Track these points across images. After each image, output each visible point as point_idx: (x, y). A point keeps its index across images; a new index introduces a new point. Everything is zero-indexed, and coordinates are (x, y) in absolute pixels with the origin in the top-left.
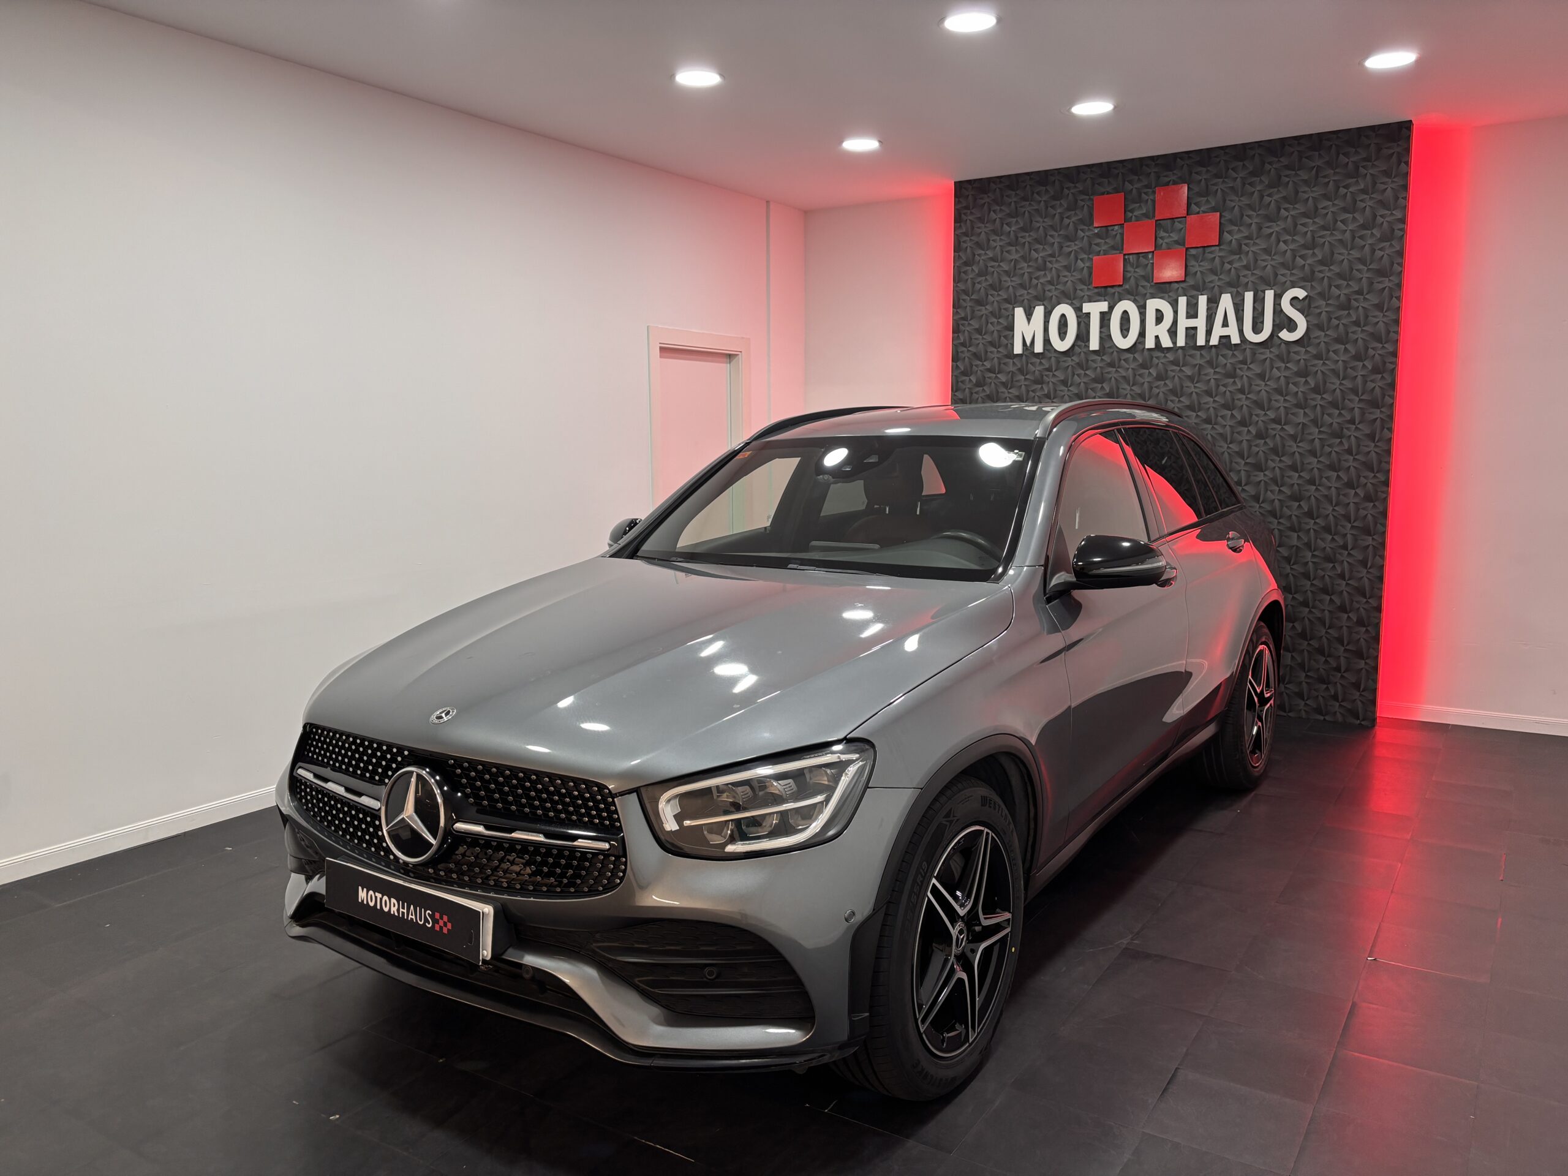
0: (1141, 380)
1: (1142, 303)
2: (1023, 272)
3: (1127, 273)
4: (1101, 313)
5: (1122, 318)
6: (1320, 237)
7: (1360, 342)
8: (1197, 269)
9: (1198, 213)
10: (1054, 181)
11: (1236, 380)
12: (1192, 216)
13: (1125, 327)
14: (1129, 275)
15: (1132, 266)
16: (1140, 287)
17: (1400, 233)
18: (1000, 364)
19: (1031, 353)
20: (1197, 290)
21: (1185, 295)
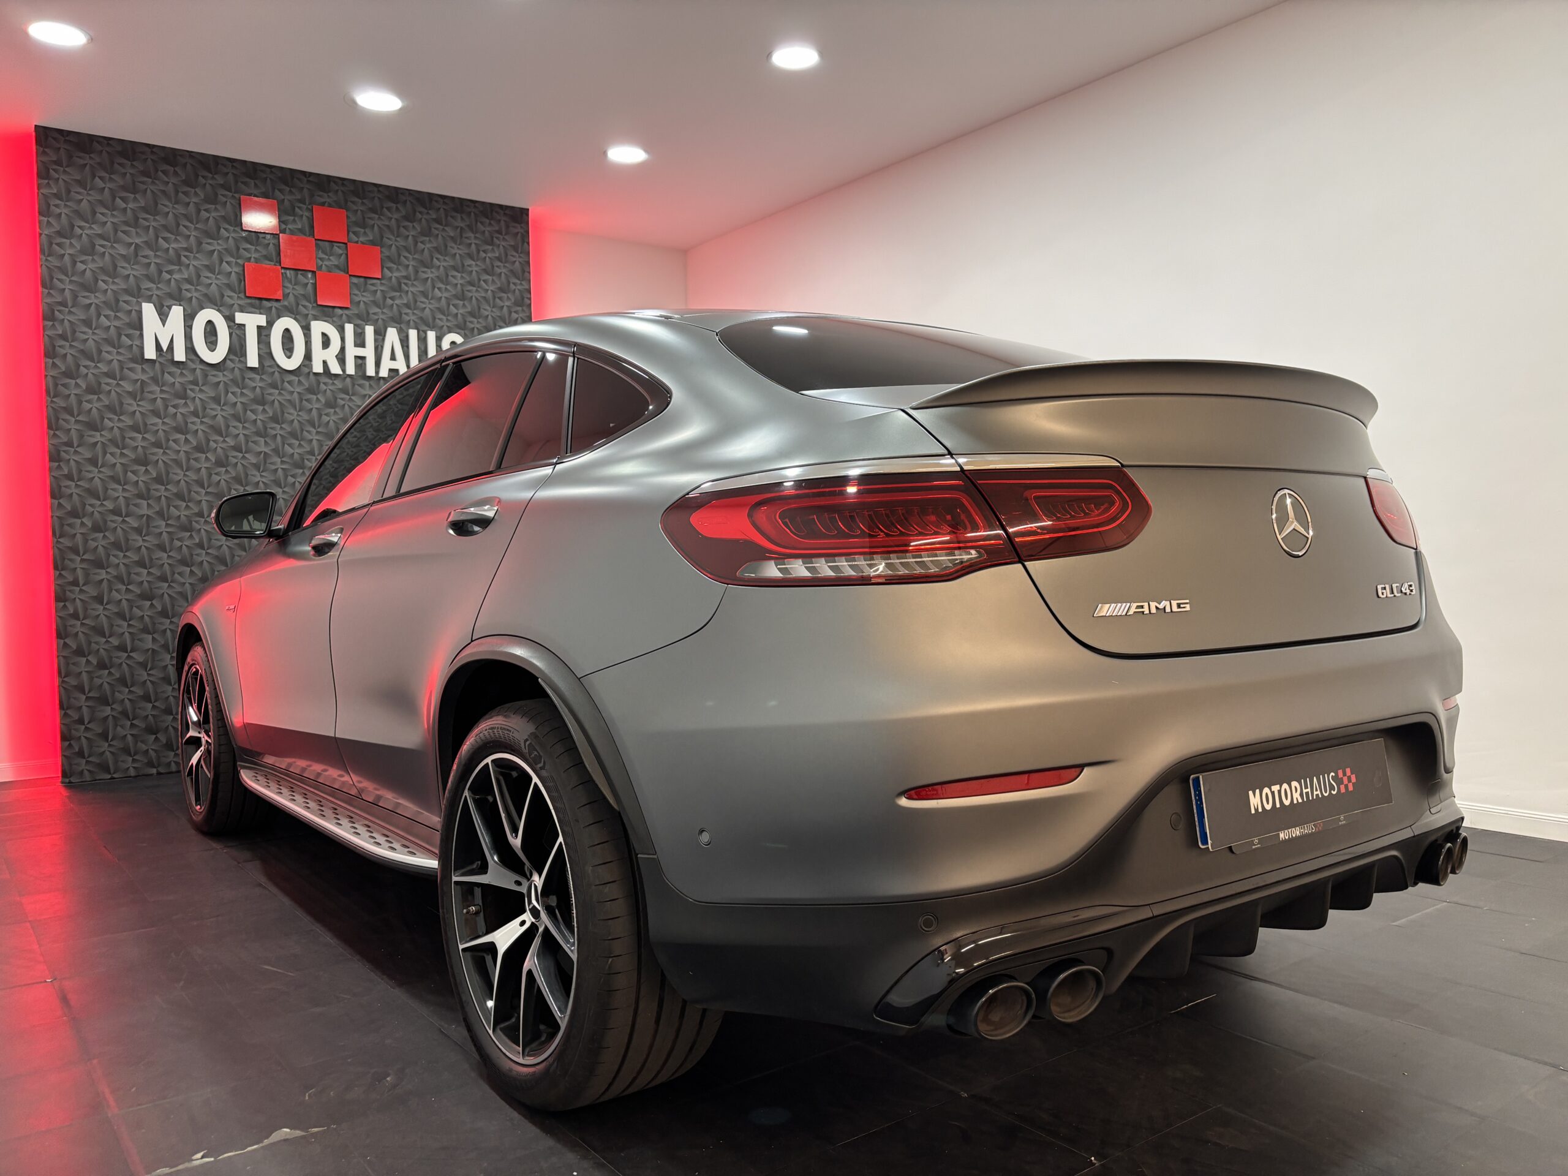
0: (310, 406)
1: (304, 324)
2: (150, 261)
3: (287, 289)
4: (258, 326)
5: (283, 336)
8: (361, 298)
9: (357, 242)
10: (186, 163)
12: (354, 244)
13: (287, 347)
14: (288, 291)
15: (290, 282)
16: (300, 306)
18: (122, 368)
19: (167, 360)
20: (361, 320)
21: (350, 323)
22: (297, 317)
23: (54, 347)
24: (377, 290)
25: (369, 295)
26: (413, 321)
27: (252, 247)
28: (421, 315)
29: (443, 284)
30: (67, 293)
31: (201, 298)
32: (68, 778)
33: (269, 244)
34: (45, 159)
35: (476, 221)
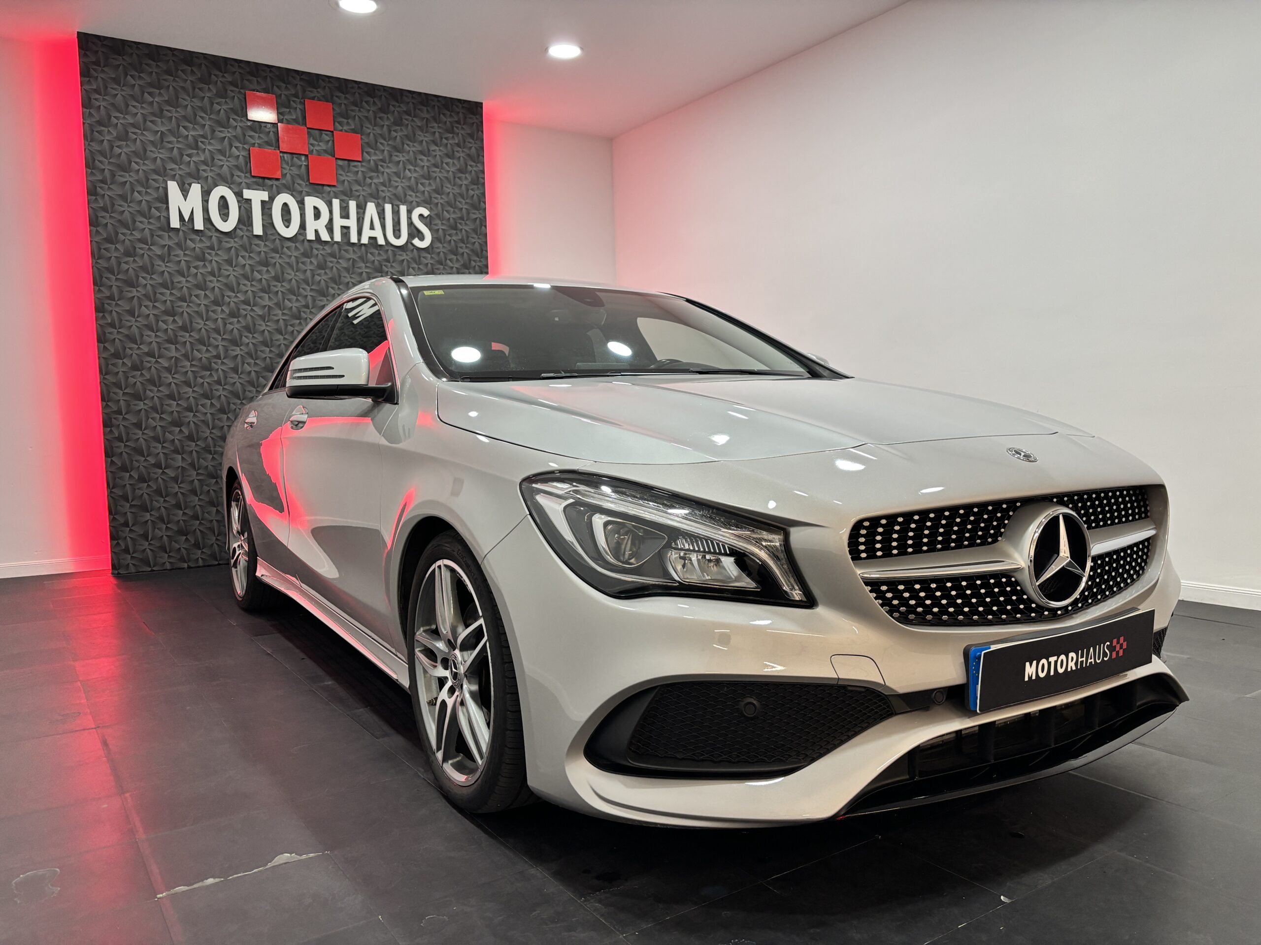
0: (304, 268)
1: (299, 199)
4: (261, 201)
5: (282, 208)
6: (433, 172)
7: (466, 255)
8: (346, 178)
9: (341, 131)
10: (201, 64)
12: (338, 132)
13: (286, 218)
14: (285, 171)
15: (287, 164)
16: (296, 184)
17: (483, 181)
18: (152, 236)
19: (189, 229)
20: (346, 196)
21: (337, 198)
22: (293, 193)
23: (97, 217)
24: (358, 171)
25: (352, 175)
26: (388, 197)
27: (256, 134)
28: (394, 192)
29: (413, 166)
30: (106, 172)
31: (215, 177)
32: (117, 570)
33: (270, 132)
34: (85, 60)
35: (440, 114)
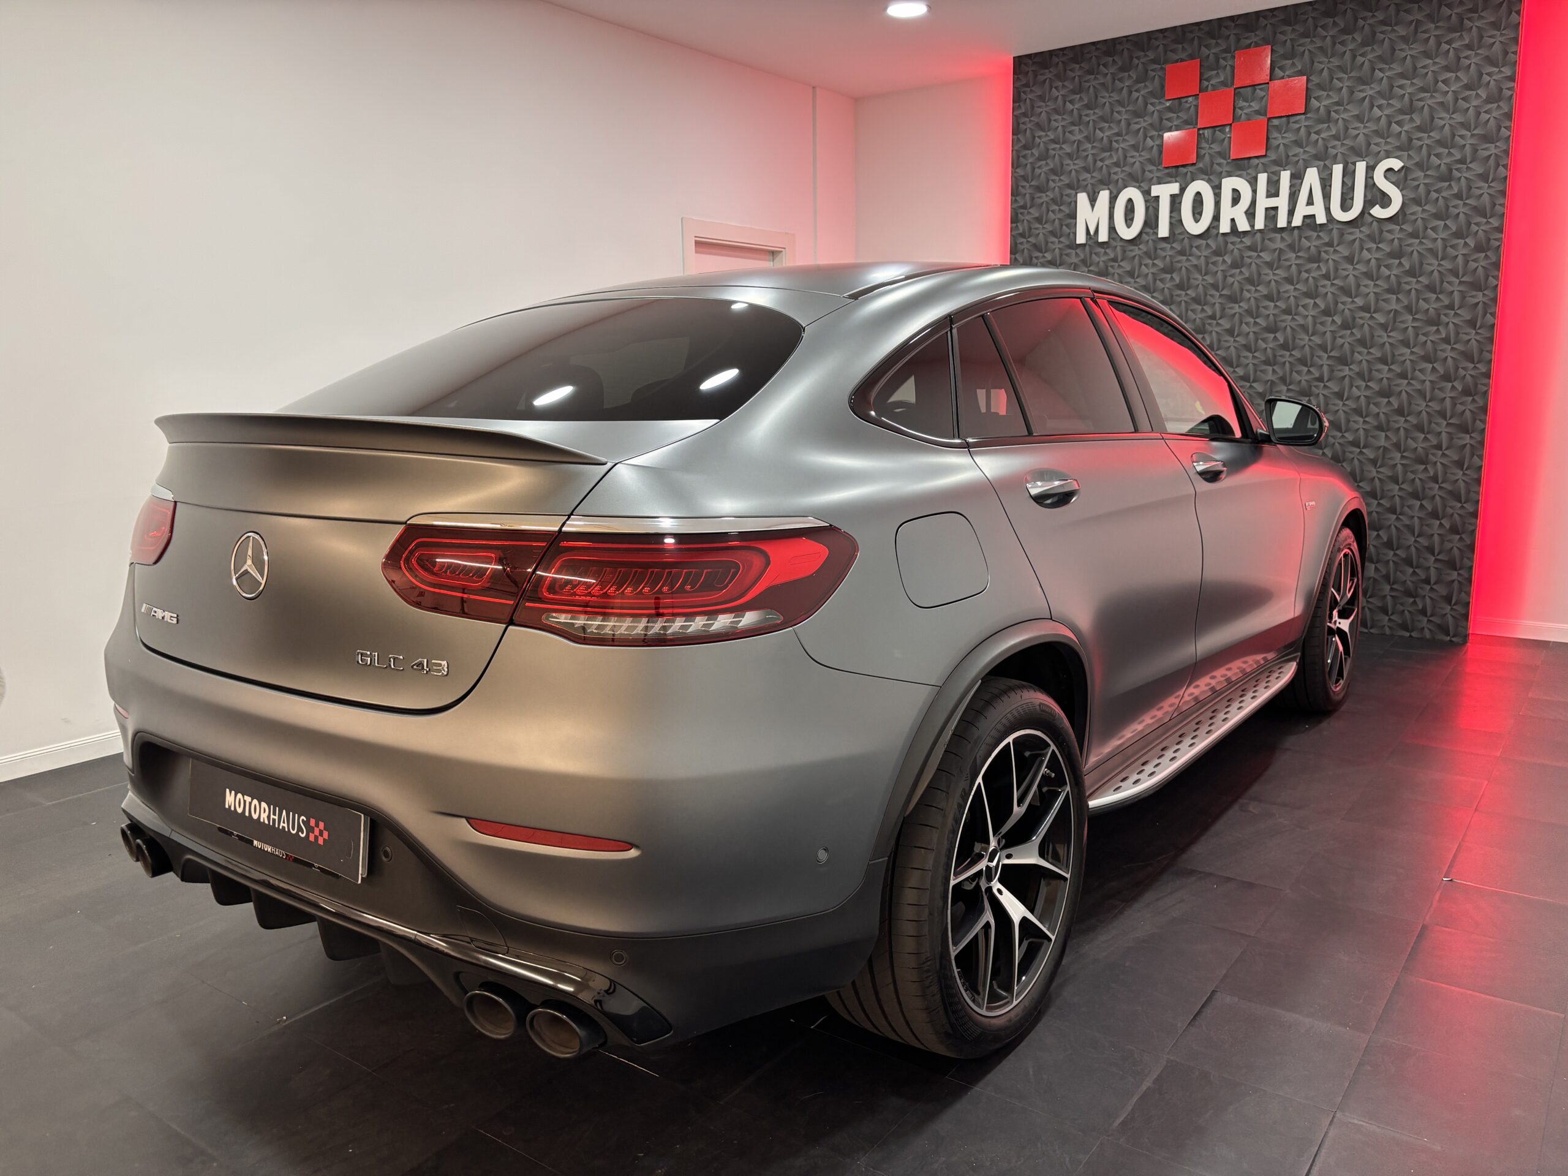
0: (1215, 269)
1: (1217, 183)
2: (1086, 154)
3: (1202, 151)
4: (1171, 195)
5: (1195, 201)
6: (1418, 100)
7: (1461, 215)
8: (1281, 141)
9: (1283, 78)
10: (1123, 50)
11: (1321, 264)
12: (1276, 82)
13: (1199, 210)
14: (1203, 152)
15: (1207, 142)
16: (1215, 165)
17: (1510, 93)
19: (1095, 243)
20: (1277, 166)
22: (1210, 177)
23: (1016, 244)
24: (1301, 127)
25: (1291, 135)
26: (1341, 153)
27: (1174, 115)
28: (1351, 145)
29: (1386, 99)
30: (1027, 195)
31: (1125, 178)
33: (1191, 106)
34: (1018, 84)
